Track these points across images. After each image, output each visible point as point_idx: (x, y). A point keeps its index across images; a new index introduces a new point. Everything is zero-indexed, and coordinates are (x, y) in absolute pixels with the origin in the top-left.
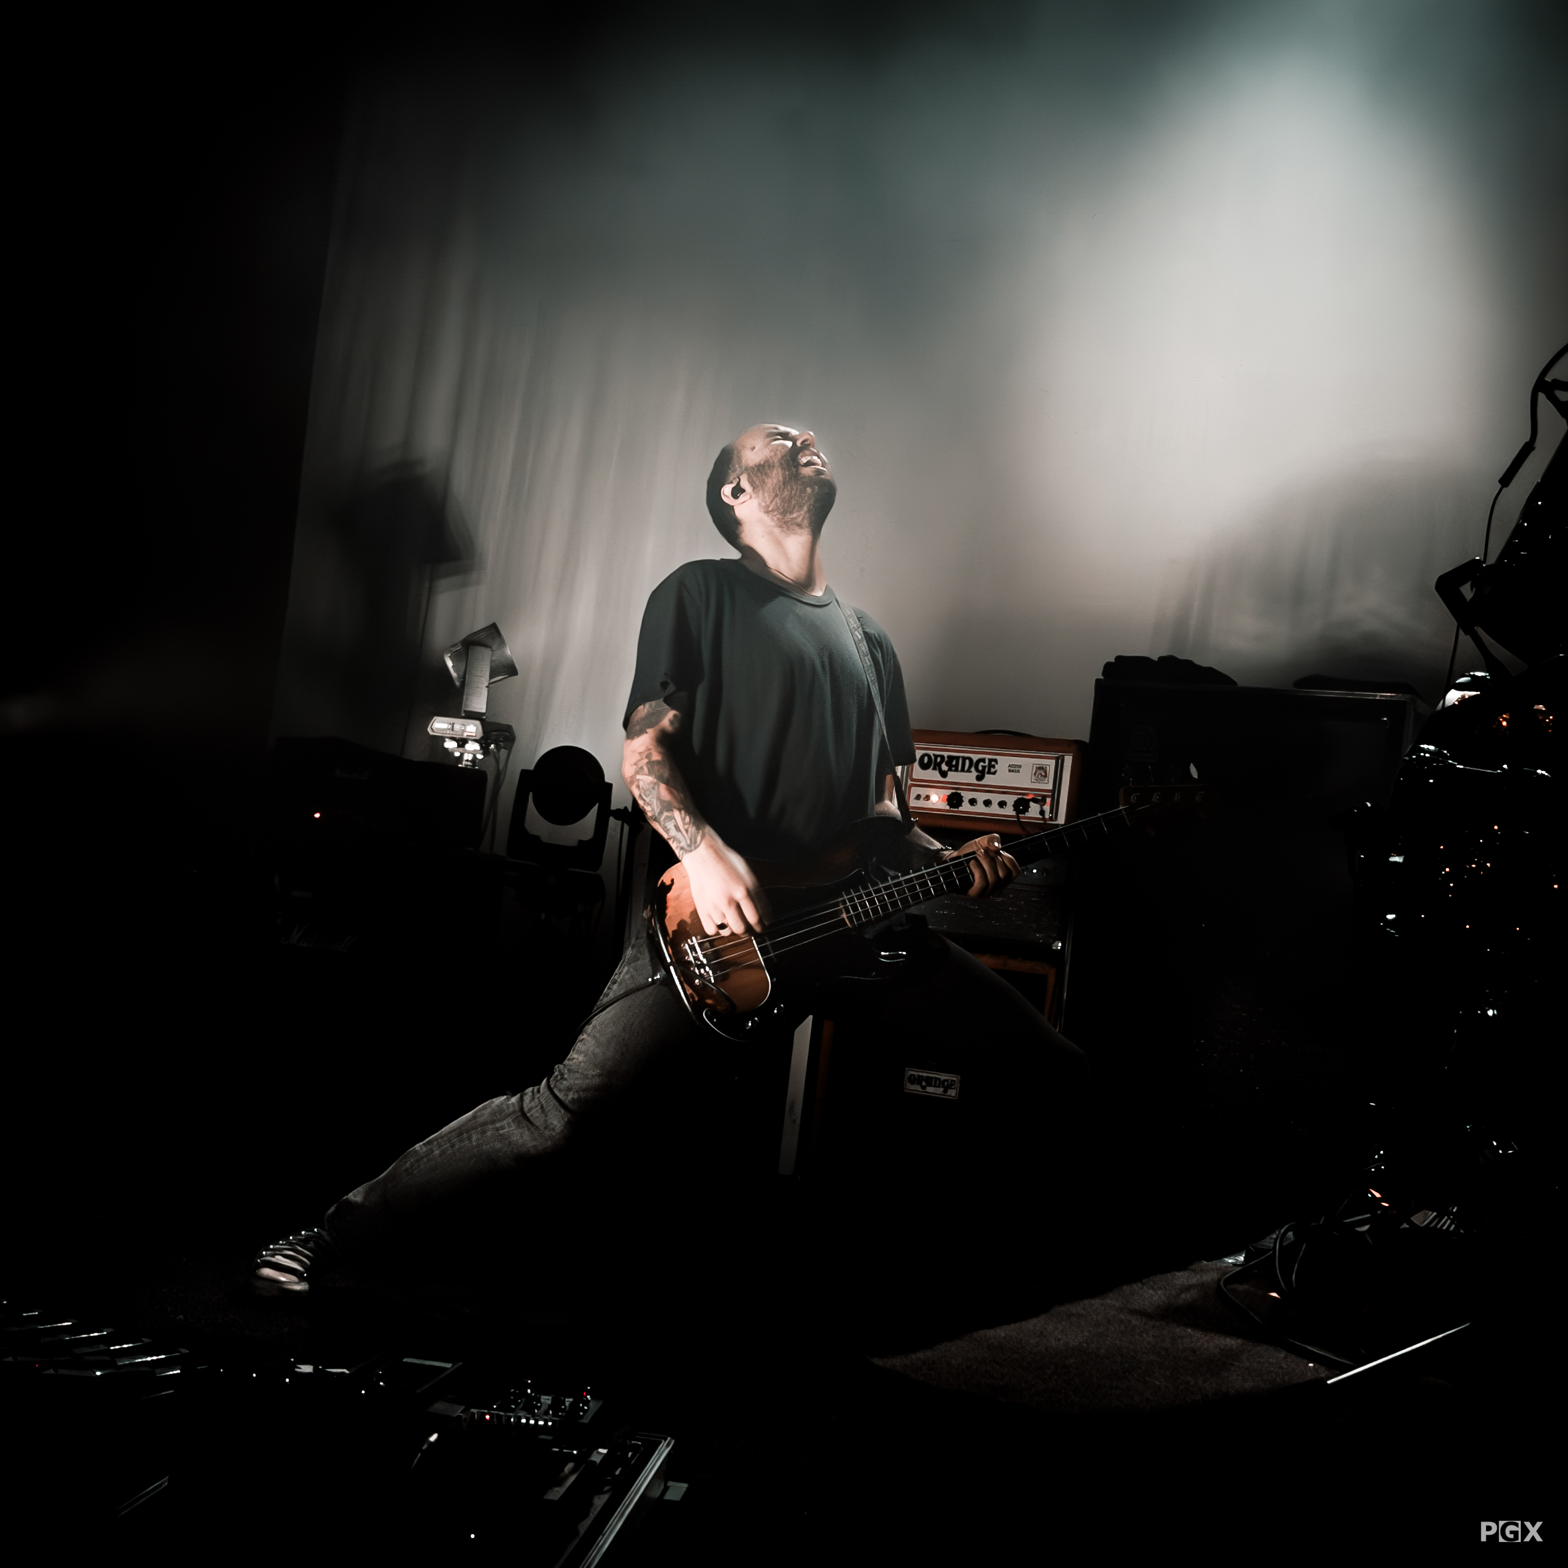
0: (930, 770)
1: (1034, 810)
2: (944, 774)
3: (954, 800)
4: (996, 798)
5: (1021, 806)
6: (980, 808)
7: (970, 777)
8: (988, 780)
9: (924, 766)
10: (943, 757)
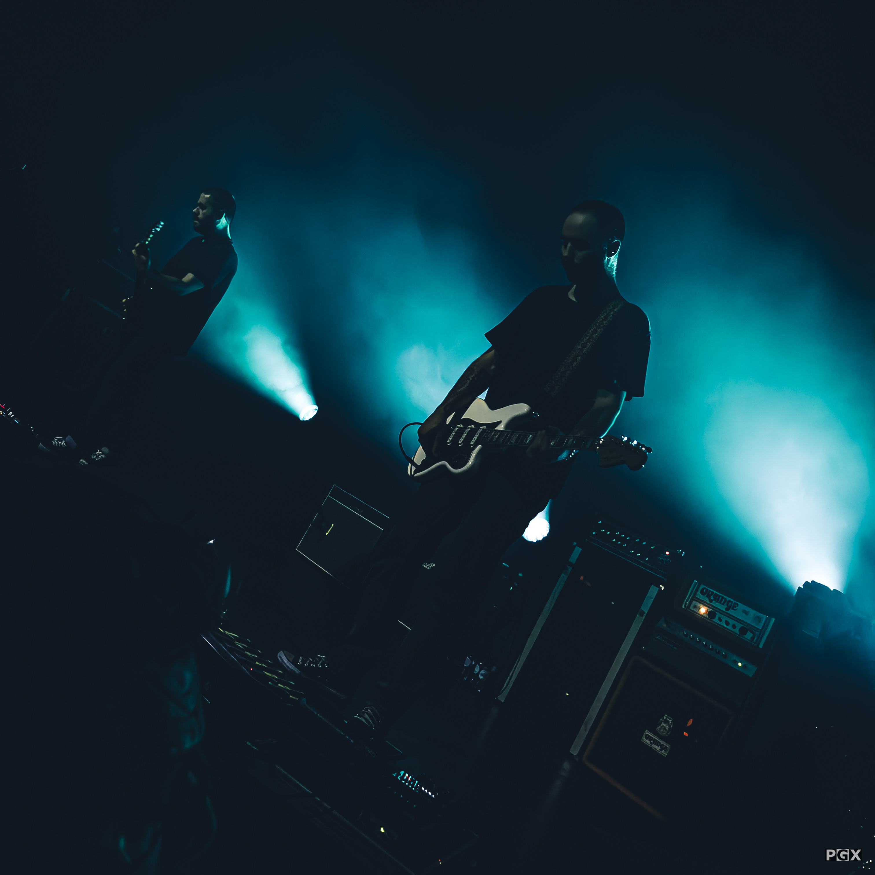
0: (705, 596)
1: (749, 636)
2: (710, 600)
3: (712, 615)
4: (732, 622)
5: (743, 631)
6: (723, 624)
7: (723, 608)
8: (730, 612)
9: (702, 593)
10: (713, 593)
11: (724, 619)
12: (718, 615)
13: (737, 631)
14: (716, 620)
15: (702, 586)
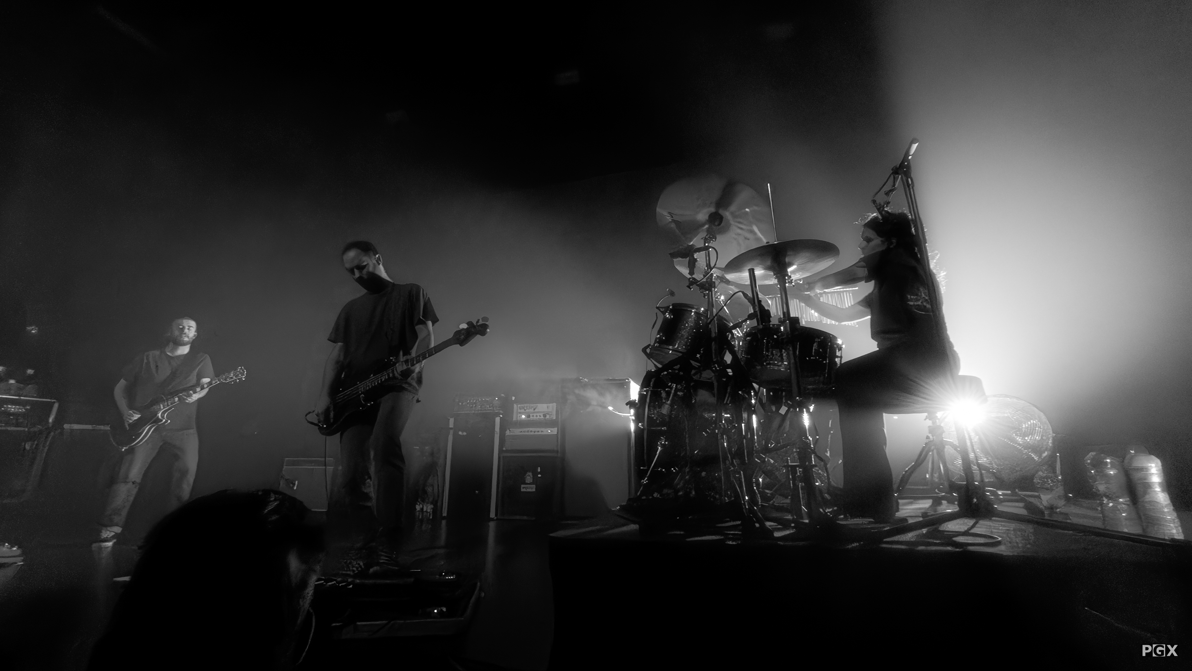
0: (522, 410)
1: (548, 417)
2: (525, 410)
3: (529, 416)
4: (538, 414)
5: (545, 416)
6: (535, 418)
7: (532, 410)
8: (536, 410)
9: (520, 409)
10: (525, 406)
11: (535, 415)
12: (531, 415)
13: (542, 417)
14: (531, 417)
15: (519, 406)
